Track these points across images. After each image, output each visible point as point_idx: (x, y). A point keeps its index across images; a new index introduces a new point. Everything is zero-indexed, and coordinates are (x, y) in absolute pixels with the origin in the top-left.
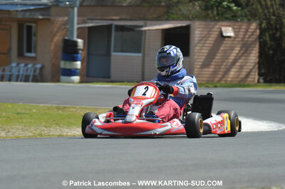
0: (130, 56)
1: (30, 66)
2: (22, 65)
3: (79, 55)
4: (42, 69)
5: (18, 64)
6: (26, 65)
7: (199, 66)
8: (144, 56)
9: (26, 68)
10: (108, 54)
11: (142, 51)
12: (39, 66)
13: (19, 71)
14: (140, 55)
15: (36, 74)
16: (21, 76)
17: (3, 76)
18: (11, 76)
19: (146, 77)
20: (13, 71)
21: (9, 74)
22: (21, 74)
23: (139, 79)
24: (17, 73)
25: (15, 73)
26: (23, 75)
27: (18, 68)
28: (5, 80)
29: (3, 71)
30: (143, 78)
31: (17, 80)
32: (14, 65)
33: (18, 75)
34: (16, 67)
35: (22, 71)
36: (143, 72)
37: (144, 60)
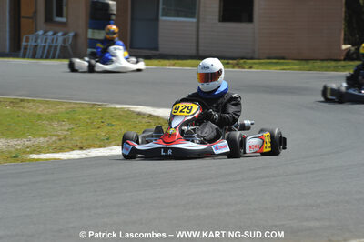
1: (60, 34)
2: (50, 33)
4: (76, 36)
5: (45, 32)
6: (55, 33)
8: (198, 22)
9: (55, 37)
10: (157, 19)
11: (197, 15)
12: (71, 34)
13: (46, 42)
14: (195, 20)
15: (67, 45)
16: (47, 48)
17: (26, 48)
18: (36, 46)
19: (201, 48)
20: (39, 41)
21: (34, 44)
22: (47, 44)
23: (193, 52)
24: (43, 44)
25: (41, 43)
26: (50, 47)
27: (45, 37)
28: (29, 52)
29: (27, 40)
30: (198, 50)
31: (43, 53)
32: (41, 32)
33: (45, 47)
34: (42, 35)
35: (49, 41)
36: (197, 43)
37: (198, 27)
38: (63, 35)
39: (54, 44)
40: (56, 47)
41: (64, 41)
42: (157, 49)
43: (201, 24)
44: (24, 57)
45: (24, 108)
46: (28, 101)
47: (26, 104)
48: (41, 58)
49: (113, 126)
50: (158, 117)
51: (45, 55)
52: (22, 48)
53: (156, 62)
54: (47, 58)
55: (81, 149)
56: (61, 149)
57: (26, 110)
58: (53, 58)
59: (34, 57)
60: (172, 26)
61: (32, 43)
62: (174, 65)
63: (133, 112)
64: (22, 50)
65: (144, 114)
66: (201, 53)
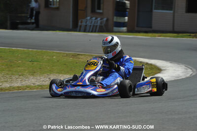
1: (99, 19)
2: (94, 18)
3: (127, 13)
4: (107, 20)
5: (91, 18)
6: (96, 19)
8: (174, 13)
9: (96, 20)
10: (151, 11)
11: (173, 9)
12: (105, 19)
14: (172, 12)
15: (103, 25)
16: (92, 26)
17: (81, 26)
18: (86, 25)
19: (175, 27)
20: (88, 22)
21: (85, 24)
22: (92, 24)
23: (171, 29)
24: (90, 24)
25: (89, 23)
26: (94, 26)
27: (91, 21)
28: (83, 28)
29: (81, 22)
30: (173, 28)
31: (90, 29)
32: (89, 18)
33: (91, 26)
34: (90, 20)
35: (93, 23)
36: (173, 24)
37: (174, 16)
38: (100, 20)
39: (96, 25)
40: (97, 26)
41: (101, 23)
42: (151, 27)
43: (176, 14)
44: (79, 31)
45: (79, 58)
46: (82, 55)
47: (80, 57)
48: (89, 32)
50: (151, 64)
51: (91, 30)
52: (79, 26)
53: (150, 34)
54: (92, 32)
57: (80, 60)
58: (95, 32)
59: (85, 31)
60: (160, 15)
61: (84, 24)
62: (160, 36)
63: (138, 61)
64: (79, 27)
65: (144, 63)
66: (176, 30)
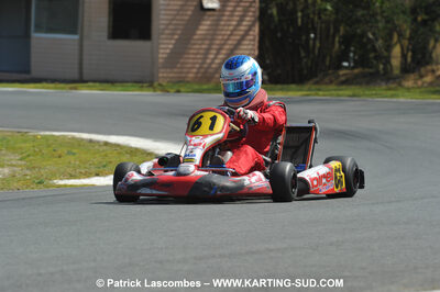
0: (61, 40)
7: (164, 56)
8: (81, 40)
10: (27, 36)
11: (79, 31)
14: (76, 37)
19: (85, 71)
23: (75, 75)
30: (81, 73)
36: (81, 64)
37: (81, 46)
42: (28, 72)
43: (86, 43)
49: (74, 154)
50: (118, 145)
55: (97, 175)
56: (72, 177)
65: (98, 142)
66: (85, 78)
